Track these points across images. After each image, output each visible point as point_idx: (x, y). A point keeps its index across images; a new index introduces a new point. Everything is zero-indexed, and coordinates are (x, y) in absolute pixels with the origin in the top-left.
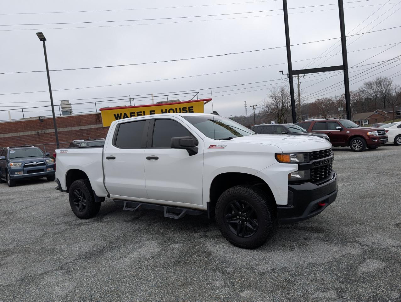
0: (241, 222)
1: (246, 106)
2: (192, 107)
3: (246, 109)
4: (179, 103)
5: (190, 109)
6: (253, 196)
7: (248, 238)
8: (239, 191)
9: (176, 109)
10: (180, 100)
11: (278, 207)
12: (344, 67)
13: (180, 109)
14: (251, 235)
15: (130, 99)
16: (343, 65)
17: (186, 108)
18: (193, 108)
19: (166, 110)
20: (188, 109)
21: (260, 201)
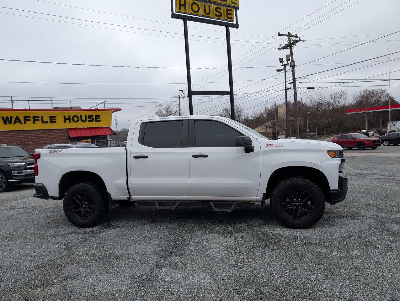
0: (295, 207)
1: (116, 121)
2: (99, 116)
3: (116, 123)
4: (80, 110)
5: (97, 117)
6: (310, 184)
7: (303, 219)
8: (297, 181)
9: (81, 116)
10: (81, 107)
11: (331, 192)
12: (231, 93)
13: (86, 116)
14: (305, 217)
15: (12, 100)
16: (229, 91)
17: (92, 116)
18: (101, 117)
19: (69, 116)
20: (94, 118)
21: (316, 188)
